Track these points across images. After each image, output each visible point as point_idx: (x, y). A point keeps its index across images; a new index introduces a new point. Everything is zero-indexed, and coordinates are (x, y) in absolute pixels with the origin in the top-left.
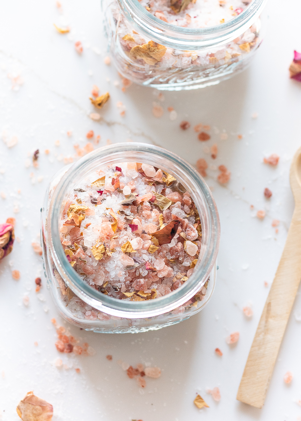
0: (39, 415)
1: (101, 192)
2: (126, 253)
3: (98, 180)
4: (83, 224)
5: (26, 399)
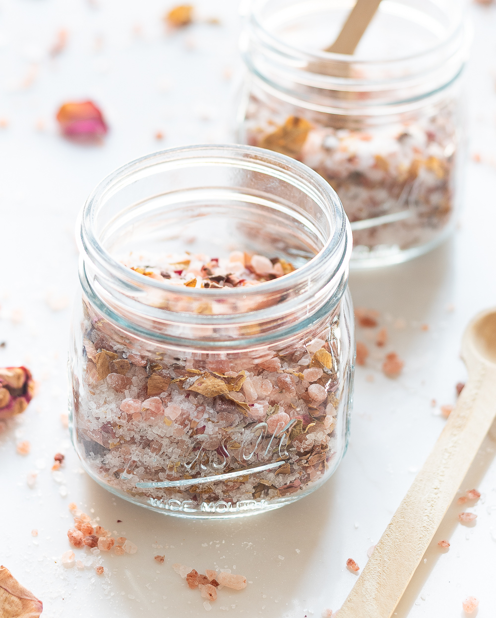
0: (16, 615)
1: (180, 273)
3: (180, 263)
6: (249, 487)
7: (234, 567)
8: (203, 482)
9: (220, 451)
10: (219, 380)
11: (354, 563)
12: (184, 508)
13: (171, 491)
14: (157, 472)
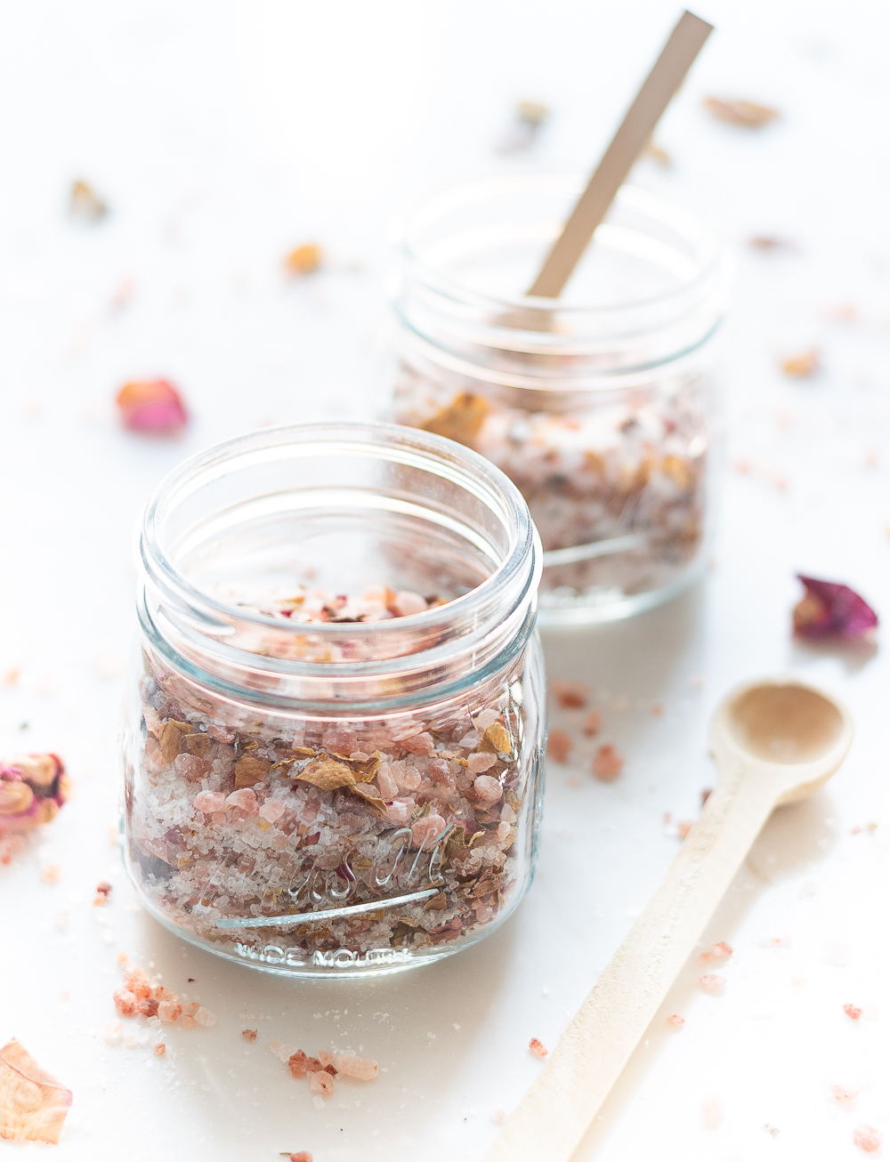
6: (384, 928)
7: (361, 1048)
8: (316, 918)
9: (341, 872)
10: (342, 765)
11: (539, 1044)
12: (287, 959)
13: (268, 933)
14: (247, 904)
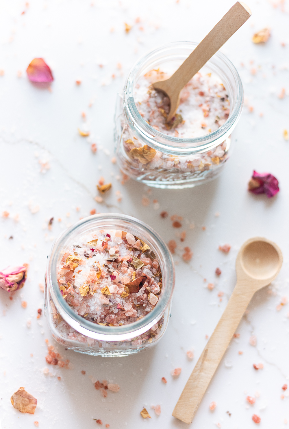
0: (27, 405)
1: (93, 250)
2: (104, 295)
3: (92, 241)
4: (76, 270)
5: (19, 392)
7: (115, 378)
